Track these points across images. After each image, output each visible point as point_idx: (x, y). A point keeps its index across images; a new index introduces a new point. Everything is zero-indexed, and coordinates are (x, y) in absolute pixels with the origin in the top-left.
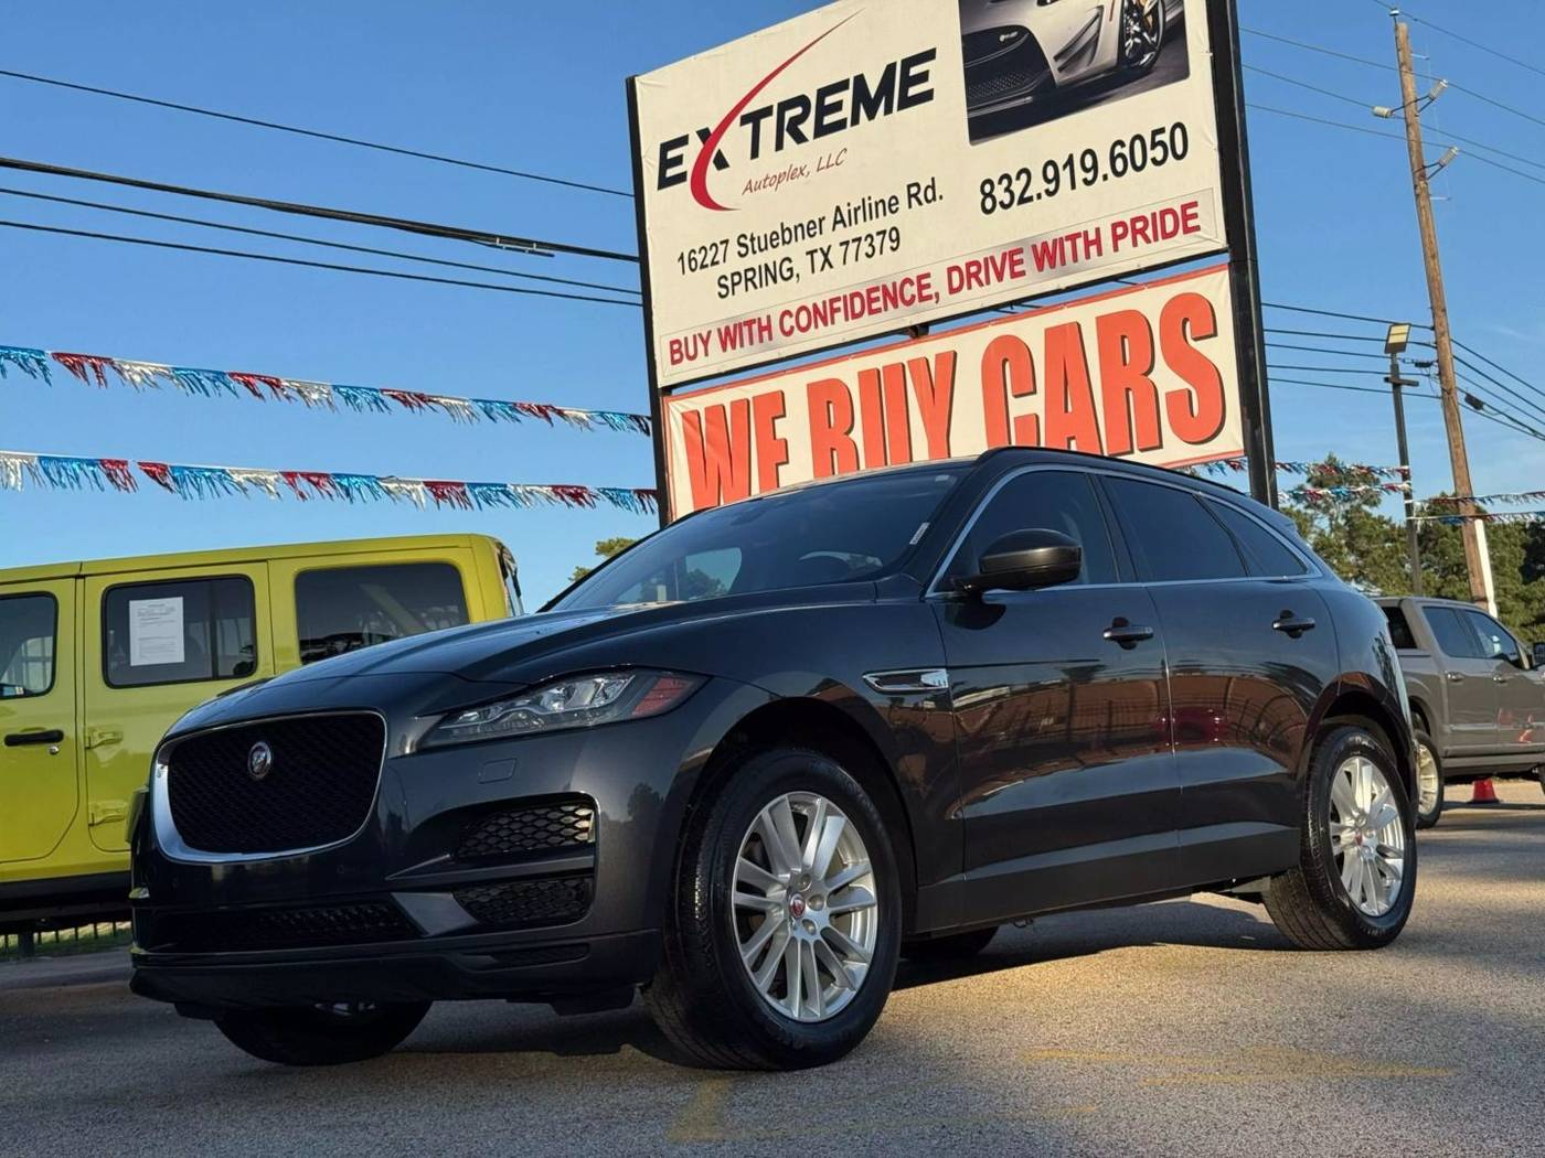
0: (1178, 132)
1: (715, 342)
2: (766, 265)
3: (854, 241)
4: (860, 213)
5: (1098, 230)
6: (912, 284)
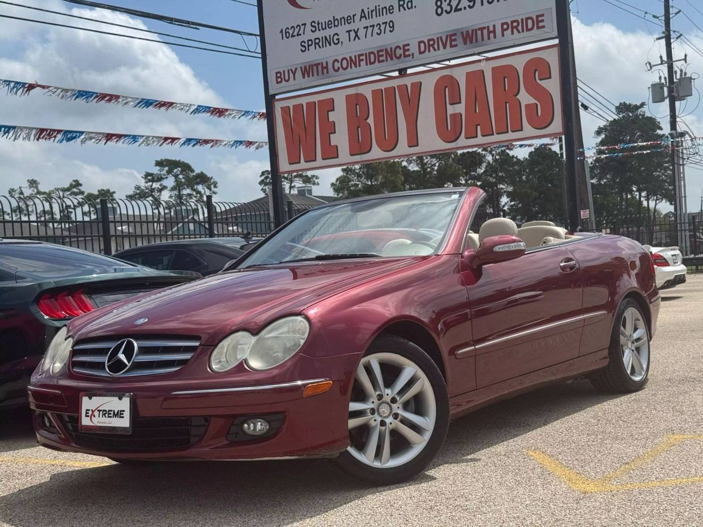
1: (299, 74)
3: (371, 26)
4: (374, 13)
5: (494, 26)
6: (400, 49)
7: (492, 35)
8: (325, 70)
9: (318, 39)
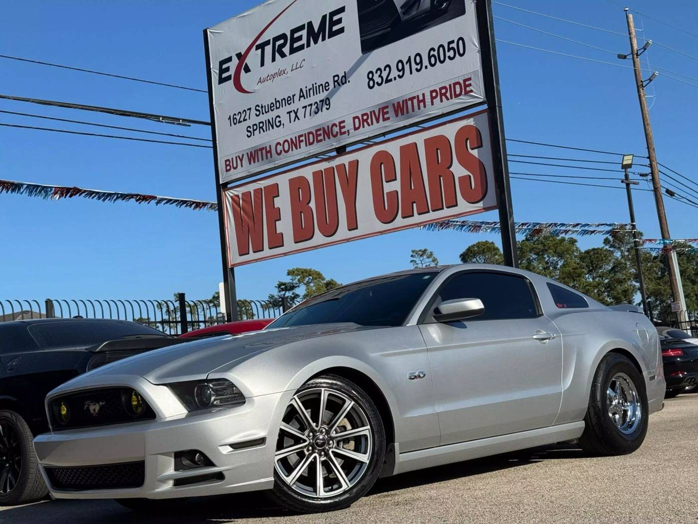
0: (461, 42)
1: (245, 160)
2: (269, 120)
3: (309, 105)
4: (311, 91)
5: (423, 95)
6: (336, 126)
7: (422, 104)
8: (269, 155)
9: (262, 122)
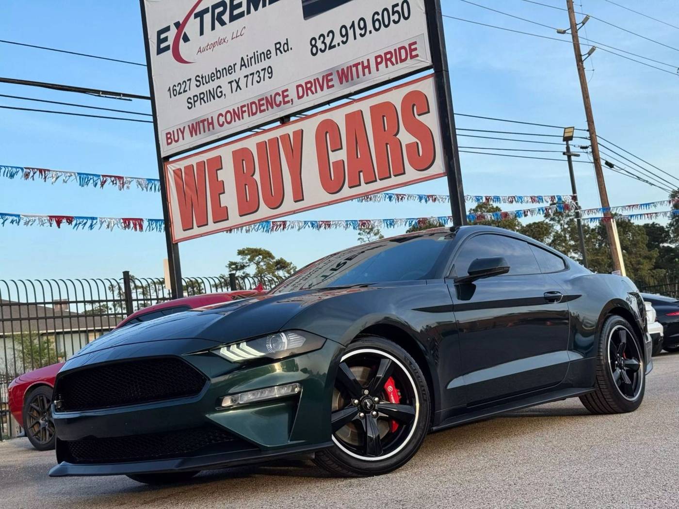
0: (405, 5)
1: (187, 132)
2: (209, 91)
3: (251, 75)
4: (253, 60)
5: (368, 60)
6: (280, 95)
7: (366, 70)
8: (211, 126)
9: (203, 93)
